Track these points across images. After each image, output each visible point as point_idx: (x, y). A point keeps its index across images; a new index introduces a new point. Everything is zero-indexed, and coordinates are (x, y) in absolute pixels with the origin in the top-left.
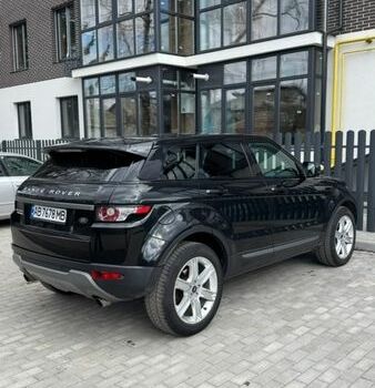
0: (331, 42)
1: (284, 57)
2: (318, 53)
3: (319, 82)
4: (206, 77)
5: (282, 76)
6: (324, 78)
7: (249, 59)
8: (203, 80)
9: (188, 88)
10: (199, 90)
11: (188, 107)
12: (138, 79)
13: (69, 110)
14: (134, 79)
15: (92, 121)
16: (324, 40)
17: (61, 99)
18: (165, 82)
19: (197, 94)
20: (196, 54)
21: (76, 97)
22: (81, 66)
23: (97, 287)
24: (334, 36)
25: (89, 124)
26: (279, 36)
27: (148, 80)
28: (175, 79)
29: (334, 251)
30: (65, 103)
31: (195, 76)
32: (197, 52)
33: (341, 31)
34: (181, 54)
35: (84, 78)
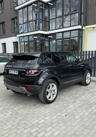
0: (84, 28)
1: (72, 32)
2: (80, 31)
3: (81, 38)
4: (52, 37)
5: (71, 37)
6: (82, 37)
7: (63, 32)
8: (51, 38)
9: (47, 40)
10: (50, 40)
11: (47, 45)
12: (34, 37)
13: (16, 45)
14: (33, 37)
15: (22, 48)
16: (82, 27)
17: (14, 42)
18: (41, 38)
19: (49, 41)
20: (49, 31)
21: (17, 42)
22: (19, 34)
23: (26, 91)
24: (85, 26)
25: (21, 49)
27: (37, 37)
28: (44, 37)
29: (85, 82)
30: (15, 43)
31: (49, 36)
32: (49, 30)
33: (87, 25)
34: (45, 31)
35: (20, 37)
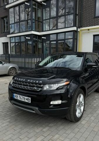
3: (76, 40)
4: (45, 38)
5: (66, 38)
7: (57, 34)
9: (40, 41)
10: (43, 41)
11: (40, 46)
14: (25, 38)
16: (77, 29)
18: (34, 39)
20: (42, 32)
21: (8, 43)
26: (65, 28)
27: (29, 38)
30: (4, 44)
